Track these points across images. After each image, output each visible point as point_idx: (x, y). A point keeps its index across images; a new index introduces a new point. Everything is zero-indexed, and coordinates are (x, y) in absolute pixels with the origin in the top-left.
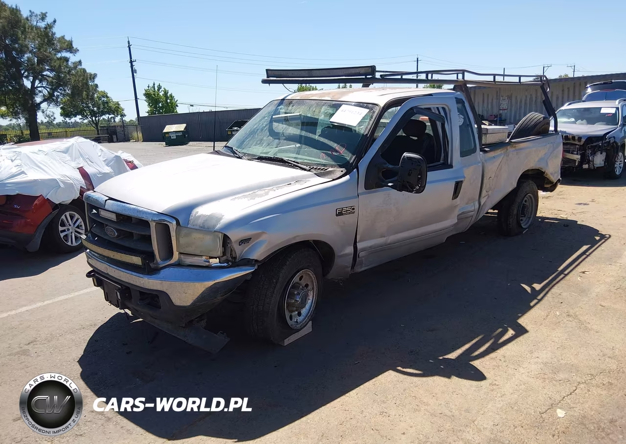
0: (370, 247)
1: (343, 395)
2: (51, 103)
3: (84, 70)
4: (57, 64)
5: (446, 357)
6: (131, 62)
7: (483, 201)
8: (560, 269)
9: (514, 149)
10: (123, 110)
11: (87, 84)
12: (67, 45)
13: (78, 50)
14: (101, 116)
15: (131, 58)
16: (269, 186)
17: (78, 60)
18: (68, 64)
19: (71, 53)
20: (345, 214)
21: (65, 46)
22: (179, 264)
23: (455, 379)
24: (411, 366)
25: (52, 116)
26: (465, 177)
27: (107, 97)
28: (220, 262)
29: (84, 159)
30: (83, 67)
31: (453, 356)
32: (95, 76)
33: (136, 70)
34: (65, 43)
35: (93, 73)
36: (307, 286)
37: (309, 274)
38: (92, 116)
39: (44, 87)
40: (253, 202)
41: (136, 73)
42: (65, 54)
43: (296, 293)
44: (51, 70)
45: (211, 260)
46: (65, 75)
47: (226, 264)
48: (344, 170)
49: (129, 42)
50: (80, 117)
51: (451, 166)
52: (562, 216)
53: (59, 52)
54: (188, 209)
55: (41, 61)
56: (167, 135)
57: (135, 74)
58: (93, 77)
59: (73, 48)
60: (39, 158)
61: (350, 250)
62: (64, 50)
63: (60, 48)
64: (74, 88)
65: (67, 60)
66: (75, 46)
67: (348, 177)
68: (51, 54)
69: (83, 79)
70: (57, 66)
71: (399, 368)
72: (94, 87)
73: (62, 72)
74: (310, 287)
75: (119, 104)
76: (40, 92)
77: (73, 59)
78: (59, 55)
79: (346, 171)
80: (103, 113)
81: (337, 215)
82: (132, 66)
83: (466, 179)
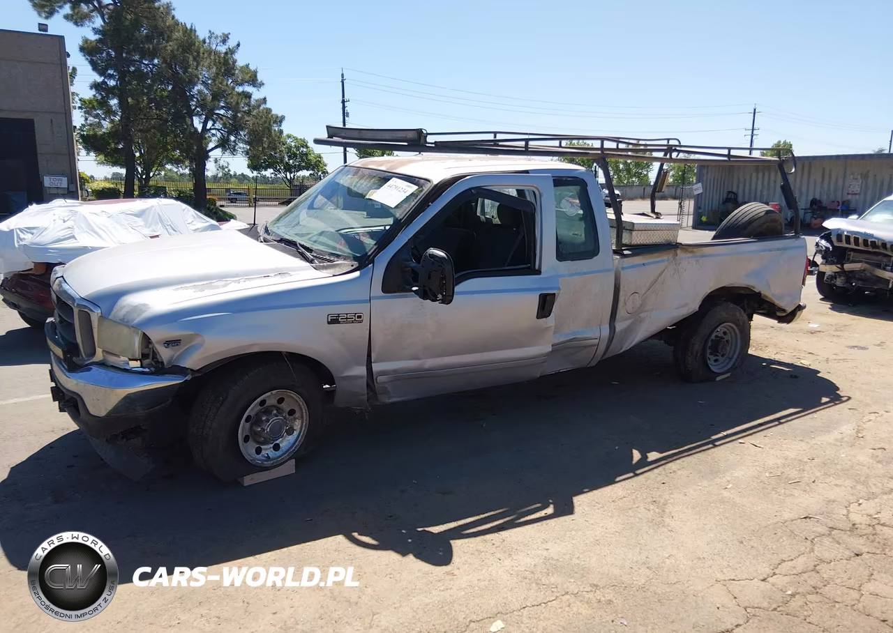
0: (395, 371)
1: (251, 555)
2: (226, 151)
3: (269, 111)
4: (233, 101)
5: (427, 529)
6: (343, 102)
7: (620, 326)
8: (714, 437)
9: (690, 255)
10: (326, 166)
11: (269, 129)
12: (250, 77)
13: (263, 84)
14: (297, 171)
15: (343, 96)
16: (237, 276)
17: (262, 97)
18: (250, 102)
19: (254, 86)
20: (344, 322)
21: (247, 77)
22: (103, 364)
23: (411, 558)
24: (371, 534)
25: (227, 167)
26: (559, 289)
27: (307, 147)
28: (142, 366)
29: (164, 226)
30: (268, 105)
31: (436, 529)
32: (283, 118)
33: (348, 113)
34: (248, 73)
35: (280, 115)
36: (292, 412)
37: (292, 397)
38: (286, 171)
39: (218, 130)
40: (199, 294)
41: (348, 116)
42: (248, 89)
43: (264, 418)
44: (227, 108)
45: (131, 362)
46: (243, 115)
47: (147, 370)
48: (356, 264)
49: (343, 75)
50: (272, 171)
51: (539, 272)
52: (802, 362)
53: (241, 84)
54: (115, 296)
55: (216, 96)
56: (370, 203)
57: (346, 118)
58: (280, 120)
59: (257, 80)
60: (96, 221)
61: (361, 371)
62: (246, 82)
63: (242, 80)
64: (252, 133)
65: (248, 96)
66: (260, 78)
67: (357, 274)
68: (229, 87)
69: (265, 122)
70: (234, 103)
71: (355, 534)
72: (278, 134)
73: (240, 112)
74: (297, 414)
75: (320, 158)
76: (213, 135)
77: (257, 95)
78: (240, 89)
79: (357, 265)
80: (300, 168)
81: (329, 323)
82: (344, 107)
83: (561, 291)
